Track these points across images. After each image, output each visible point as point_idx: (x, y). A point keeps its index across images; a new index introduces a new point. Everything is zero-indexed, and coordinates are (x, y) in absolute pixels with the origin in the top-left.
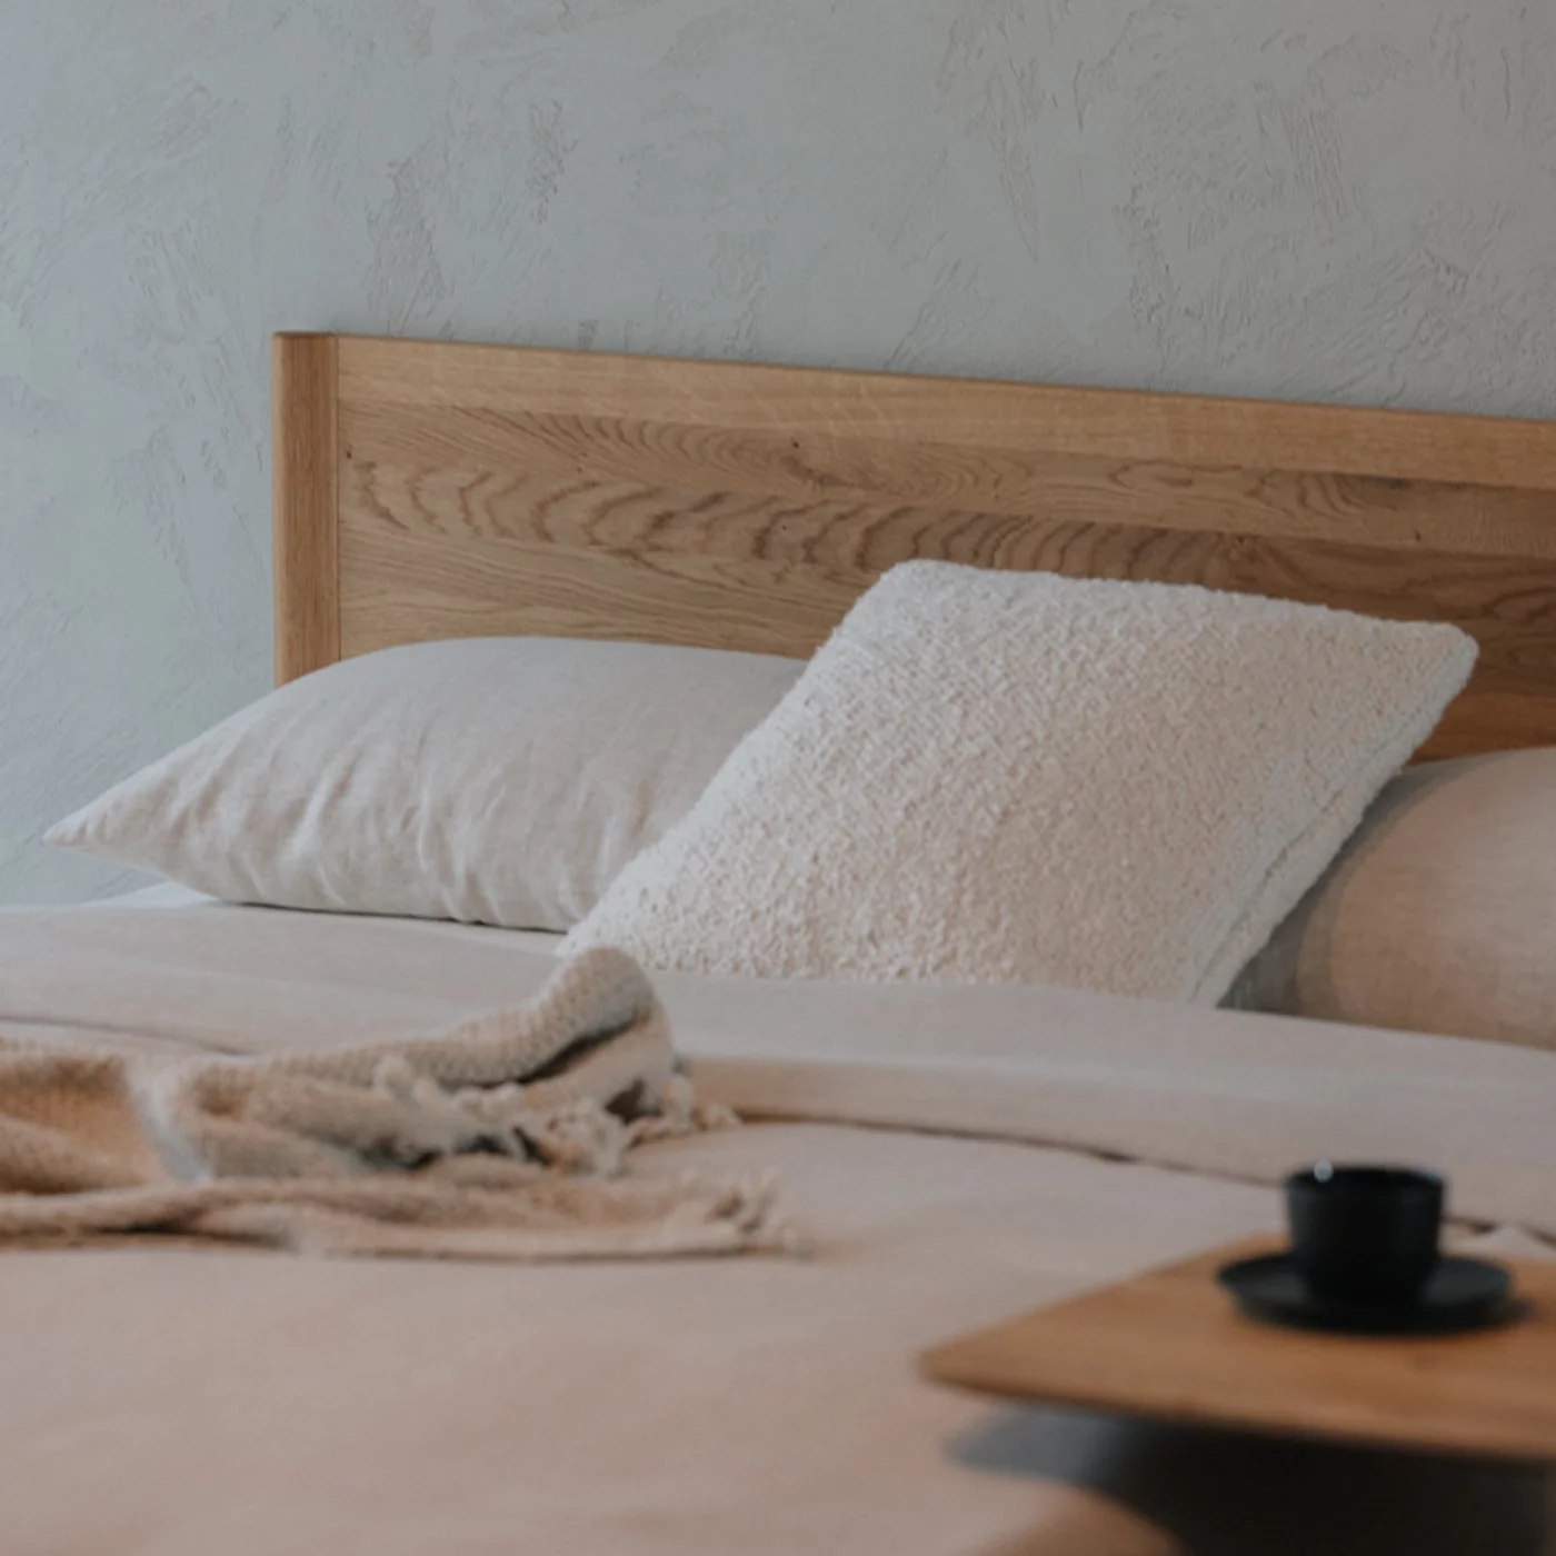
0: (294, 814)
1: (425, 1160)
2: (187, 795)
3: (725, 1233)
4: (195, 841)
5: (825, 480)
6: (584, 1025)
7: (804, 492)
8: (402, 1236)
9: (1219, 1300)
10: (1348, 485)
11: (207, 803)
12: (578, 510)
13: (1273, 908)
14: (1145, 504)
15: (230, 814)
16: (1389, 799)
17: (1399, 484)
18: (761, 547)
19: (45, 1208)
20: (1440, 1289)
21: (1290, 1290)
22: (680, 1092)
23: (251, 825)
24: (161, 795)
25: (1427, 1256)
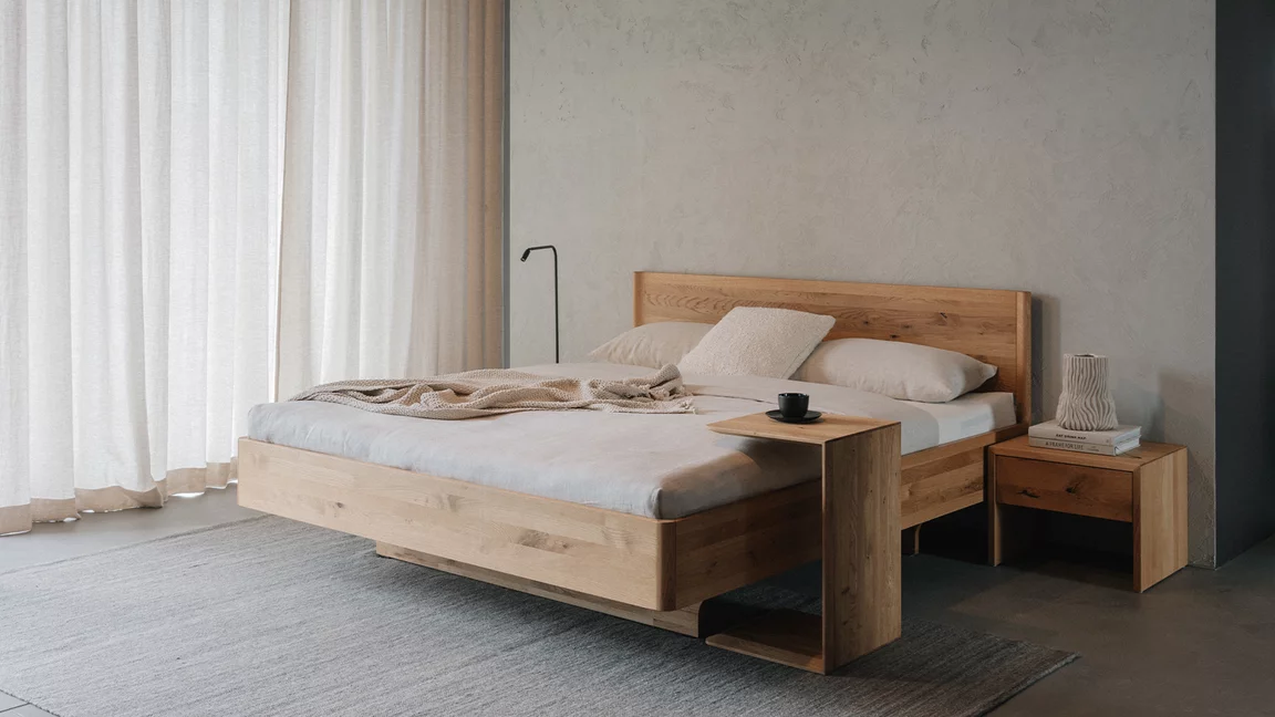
0: (630, 351)
1: (632, 397)
2: (612, 347)
3: (683, 409)
4: (613, 355)
5: (726, 295)
6: (667, 377)
7: (723, 298)
8: (624, 409)
9: (767, 418)
10: (816, 294)
11: (615, 350)
12: (683, 302)
13: (798, 365)
14: (781, 298)
15: (619, 350)
16: (818, 346)
17: (824, 294)
18: (715, 307)
19: (561, 404)
20: (807, 416)
21: (781, 416)
22: (681, 388)
23: (623, 353)
24: (608, 347)
25: (805, 410)
